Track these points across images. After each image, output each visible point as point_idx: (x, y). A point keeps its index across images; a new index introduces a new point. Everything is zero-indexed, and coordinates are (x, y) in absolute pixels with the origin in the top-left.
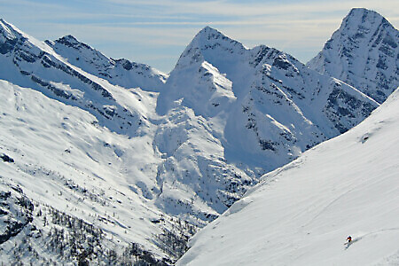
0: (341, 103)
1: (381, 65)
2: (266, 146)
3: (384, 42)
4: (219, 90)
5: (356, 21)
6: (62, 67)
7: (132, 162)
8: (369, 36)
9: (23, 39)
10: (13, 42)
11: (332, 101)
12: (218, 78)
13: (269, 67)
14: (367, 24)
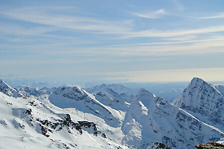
0: (181, 117)
1: (202, 98)
2: (155, 132)
3: (204, 90)
4: (143, 112)
5: (195, 82)
6: (97, 104)
7: (115, 137)
8: (199, 87)
9: (87, 95)
10: (84, 96)
11: (178, 116)
12: (144, 107)
13: (158, 105)
14: (198, 83)
